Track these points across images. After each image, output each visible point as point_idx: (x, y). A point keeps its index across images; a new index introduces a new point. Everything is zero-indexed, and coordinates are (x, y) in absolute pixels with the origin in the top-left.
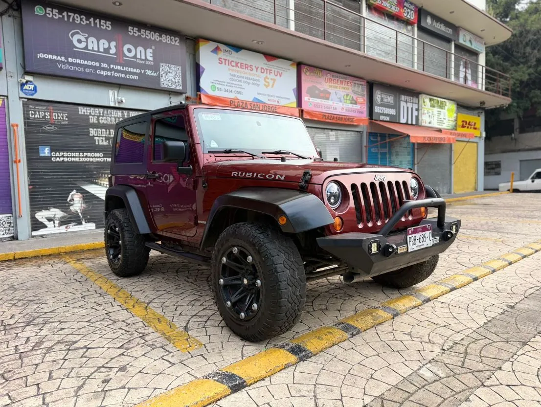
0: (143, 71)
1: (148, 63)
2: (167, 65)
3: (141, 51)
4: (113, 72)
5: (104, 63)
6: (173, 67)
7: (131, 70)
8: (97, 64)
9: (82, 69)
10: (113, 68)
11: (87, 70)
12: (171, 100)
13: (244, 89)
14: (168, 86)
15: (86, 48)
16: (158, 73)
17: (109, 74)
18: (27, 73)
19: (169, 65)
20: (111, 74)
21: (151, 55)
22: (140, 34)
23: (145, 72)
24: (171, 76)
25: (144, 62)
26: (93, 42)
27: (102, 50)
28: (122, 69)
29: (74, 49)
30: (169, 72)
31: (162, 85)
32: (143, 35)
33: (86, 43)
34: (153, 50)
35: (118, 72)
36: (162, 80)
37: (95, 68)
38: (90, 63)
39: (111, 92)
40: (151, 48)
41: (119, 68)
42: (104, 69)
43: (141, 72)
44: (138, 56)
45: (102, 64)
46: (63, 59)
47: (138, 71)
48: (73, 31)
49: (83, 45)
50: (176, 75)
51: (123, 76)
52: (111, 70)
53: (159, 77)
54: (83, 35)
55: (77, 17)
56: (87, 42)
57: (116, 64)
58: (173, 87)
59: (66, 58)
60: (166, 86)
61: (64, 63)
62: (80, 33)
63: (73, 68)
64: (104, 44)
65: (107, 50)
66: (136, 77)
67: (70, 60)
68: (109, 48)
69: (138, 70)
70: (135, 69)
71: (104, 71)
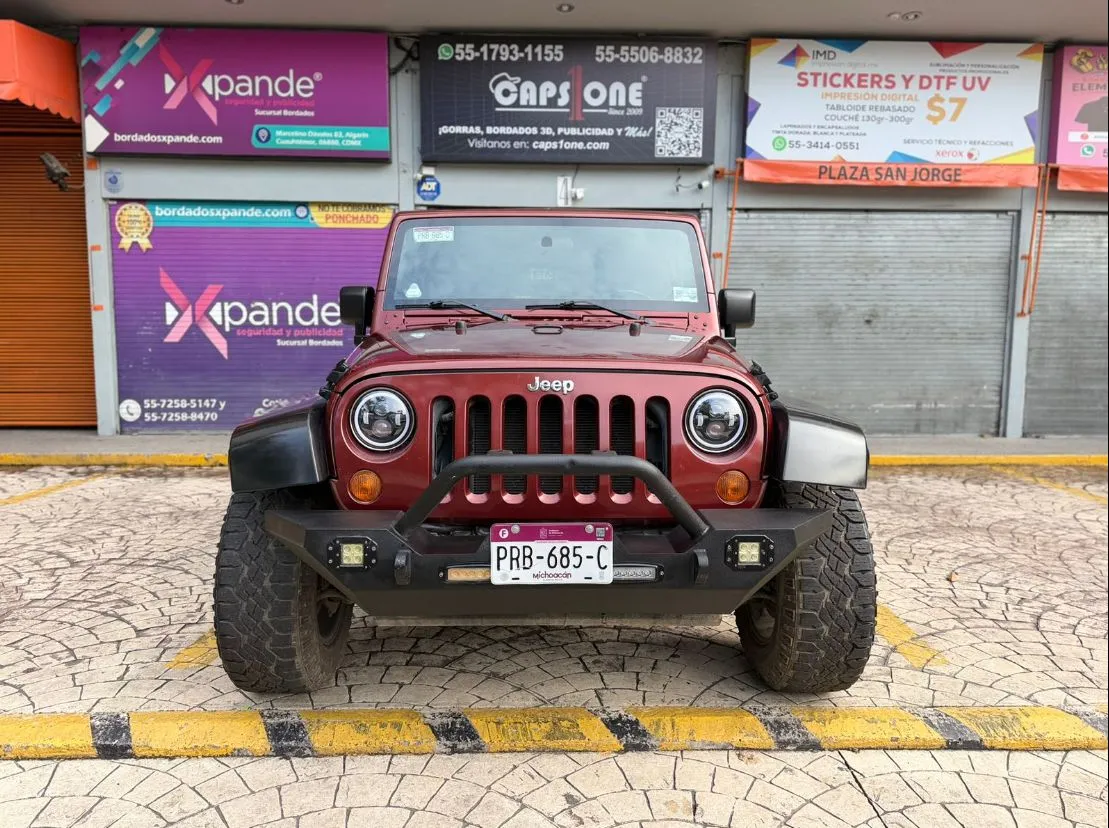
0: (619, 131)
1: (631, 112)
2: (672, 109)
3: (618, 92)
4: (561, 142)
5: (546, 126)
6: (684, 111)
7: (598, 132)
8: (534, 131)
9: (507, 144)
10: (562, 133)
11: (517, 145)
12: (680, 182)
13: (865, 134)
14: (673, 153)
15: (517, 104)
16: (651, 129)
17: (554, 145)
18: (426, 163)
19: (677, 109)
20: (559, 145)
21: (639, 94)
22: (617, 56)
23: (624, 133)
24: (678, 133)
25: (622, 112)
26: (528, 91)
27: (543, 102)
28: (579, 133)
29: (498, 109)
30: (676, 124)
31: (658, 154)
32: (624, 57)
33: (516, 95)
34: (644, 84)
35: (572, 139)
36: (659, 143)
37: (531, 138)
38: (521, 131)
39: (560, 180)
40: (639, 81)
41: (574, 131)
42: (546, 138)
43: (616, 132)
44: (612, 102)
45: (543, 128)
46: (478, 130)
47: (610, 132)
48: (496, 77)
49: (512, 99)
50: (690, 127)
51: (580, 145)
52: (556, 138)
53: (650, 141)
54: (512, 81)
55: (504, 50)
56: (518, 92)
57: (568, 125)
58: (683, 154)
59: (483, 129)
60: (667, 155)
61: (479, 137)
62: (508, 76)
63: (494, 144)
64: (548, 90)
65: (552, 102)
66: (605, 145)
67: (490, 130)
68: (558, 95)
69: (609, 129)
70: (604, 130)
71: (545, 141)
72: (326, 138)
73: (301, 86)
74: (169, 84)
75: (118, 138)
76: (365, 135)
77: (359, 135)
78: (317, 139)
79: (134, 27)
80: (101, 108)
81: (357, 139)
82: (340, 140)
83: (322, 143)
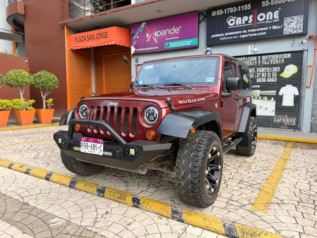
0: (270, 28)
1: (274, 21)
2: (291, 17)
3: (270, 15)
4: (249, 34)
6: (295, 18)
7: (262, 29)
8: (240, 32)
9: (232, 38)
10: (250, 32)
11: (235, 37)
12: (294, 42)
14: (290, 32)
15: (235, 25)
16: (282, 25)
17: (247, 36)
18: (208, 46)
19: (292, 17)
20: (248, 35)
21: (278, 14)
22: (270, 3)
23: (271, 28)
24: (293, 25)
25: (271, 22)
26: (239, 20)
27: (244, 23)
28: (255, 31)
29: (229, 28)
30: (292, 22)
31: (284, 33)
32: (272, 3)
33: (235, 22)
34: (280, 11)
35: (253, 33)
36: (285, 30)
37: (239, 35)
38: (236, 33)
39: (250, 46)
40: (278, 10)
41: (253, 30)
42: (244, 34)
43: (269, 28)
44: (268, 19)
45: (243, 31)
46: (223, 35)
47: (267, 28)
48: (229, 18)
49: (234, 23)
50: (298, 22)
51: (256, 34)
52: (248, 33)
53: (282, 29)
54: (234, 18)
55: (231, 9)
56: (236, 21)
57: (252, 29)
58: (295, 32)
59: (224, 34)
60: (288, 33)
61: (223, 37)
62: (233, 17)
63: (227, 38)
64: (245, 19)
65: (246, 22)
66: (265, 33)
67: (226, 34)
68: (249, 20)
69: (266, 28)
70: (264, 28)
71: (244, 35)
72: (181, 44)
73: (176, 30)
74: (148, 35)
75: (137, 50)
76: (191, 41)
77: (190, 41)
78: (179, 44)
79: (141, 23)
80: (134, 44)
81: (190, 42)
82: (185, 43)
83: (181, 45)
